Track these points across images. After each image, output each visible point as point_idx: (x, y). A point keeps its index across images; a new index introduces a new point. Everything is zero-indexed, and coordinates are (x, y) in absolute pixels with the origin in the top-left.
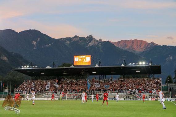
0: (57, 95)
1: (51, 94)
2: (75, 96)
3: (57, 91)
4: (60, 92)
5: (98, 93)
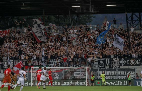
0: (2, 70)
3: (3, 62)
4: (13, 63)
5: (123, 65)
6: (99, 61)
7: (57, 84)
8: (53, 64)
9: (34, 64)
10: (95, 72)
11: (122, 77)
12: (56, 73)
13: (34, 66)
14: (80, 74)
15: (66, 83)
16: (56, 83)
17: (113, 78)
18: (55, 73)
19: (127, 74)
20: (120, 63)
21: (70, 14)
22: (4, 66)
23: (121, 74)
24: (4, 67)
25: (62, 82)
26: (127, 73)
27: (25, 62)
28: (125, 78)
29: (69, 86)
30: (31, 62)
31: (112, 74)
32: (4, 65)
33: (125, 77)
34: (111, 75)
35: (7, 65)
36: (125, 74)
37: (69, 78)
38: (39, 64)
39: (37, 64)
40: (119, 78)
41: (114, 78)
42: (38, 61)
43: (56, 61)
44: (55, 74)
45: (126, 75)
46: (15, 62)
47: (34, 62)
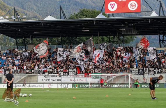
3: (69, 70)
4: (76, 71)
5: (156, 73)
6: (139, 70)
9: (91, 72)
13: (91, 73)
15: (115, 86)
20: (154, 72)
21: (118, 34)
22: (70, 73)
25: (112, 85)
29: (116, 88)
35: (72, 72)
38: (95, 72)
39: (93, 72)
42: (94, 70)
47: (91, 70)
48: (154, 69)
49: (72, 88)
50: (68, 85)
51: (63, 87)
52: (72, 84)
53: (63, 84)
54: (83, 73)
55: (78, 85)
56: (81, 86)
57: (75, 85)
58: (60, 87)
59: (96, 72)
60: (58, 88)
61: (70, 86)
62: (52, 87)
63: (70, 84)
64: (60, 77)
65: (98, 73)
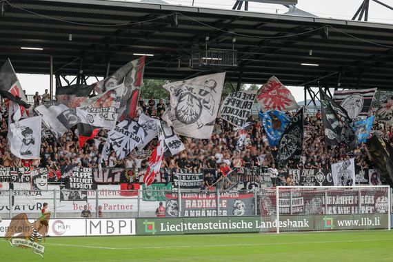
0: (66, 193)
1: (28, 186)
2: (241, 203)
7: (246, 227)
8: (182, 179)
9: (141, 179)
10: (318, 198)
11: (367, 208)
12: (239, 201)
13: (141, 183)
14: (289, 203)
15: (266, 224)
16: (244, 225)
17: (351, 212)
18: (237, 201)
19: (375, 202)
20: (315, 181)
22: (72, 181)
23: (366, 203)
24: (71, 184)
25: (257, 221)
26: (375, 199)
27: (119, 174)
28: (371, 212)
30: (133, 174)
31: (349, 203)
32: (71, 179)
33: (372, 208)
34: (348, 205)
35: (78, 179)
36: (373, 202)
37: (266, 212)
40: (369, 212)
41: (353, 212)
43: (188, 172)
44: (238, 204)
45: (374, 205)
46: (96, 174)
47: (140, 174)
48: (315, 174)
49: (134, 233)
50: (122, 224)
51: (104, 233)
52: (134, 220)
53: (104, 221)
54: (117, 183)
55: (153, 223)
56: (165, 227)
57: (146, 223)
58: (95, 232)
59: (156, 180)
60: (89, 234)
61: (128, 228)
62: (67, 233)
63: (128, 221)
64: (39, 196)
65: (161, 183)
